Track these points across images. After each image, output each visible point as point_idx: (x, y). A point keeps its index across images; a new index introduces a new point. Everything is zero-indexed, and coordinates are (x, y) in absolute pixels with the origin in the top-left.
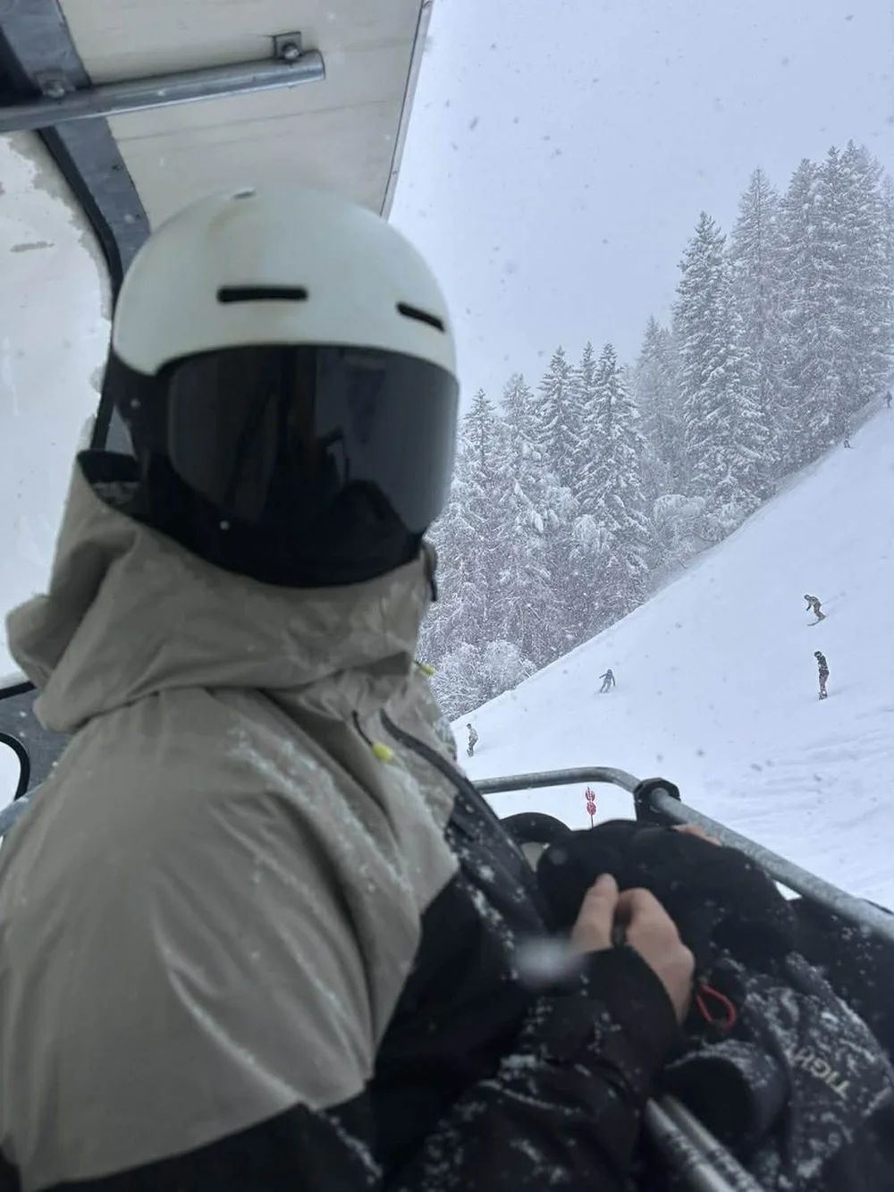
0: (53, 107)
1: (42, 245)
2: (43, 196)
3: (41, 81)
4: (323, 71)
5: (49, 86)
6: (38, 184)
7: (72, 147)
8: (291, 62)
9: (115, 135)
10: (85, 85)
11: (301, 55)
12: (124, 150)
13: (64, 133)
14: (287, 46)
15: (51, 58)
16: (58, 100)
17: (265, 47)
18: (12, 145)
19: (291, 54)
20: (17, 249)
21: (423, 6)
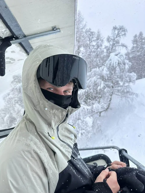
0: (20, 40)
1: (22, 59)
2: (21, 52)
3: (18, 36)
4: (60, 31)
5: (19, 37)
6: (20, 51)
7: (24, 45)
8: (55, 30)
9: (30, 43)
10: (25, 36)
11: (56, 29)
12: (32, 45)
13: (23, 43)
14: (54, 28)
15: (19, 33)
16: (21, 39)
17: (51, 29)
18: (16, 46)
19: (55, 29)
20: (18, 60)
21: (75, 20)
